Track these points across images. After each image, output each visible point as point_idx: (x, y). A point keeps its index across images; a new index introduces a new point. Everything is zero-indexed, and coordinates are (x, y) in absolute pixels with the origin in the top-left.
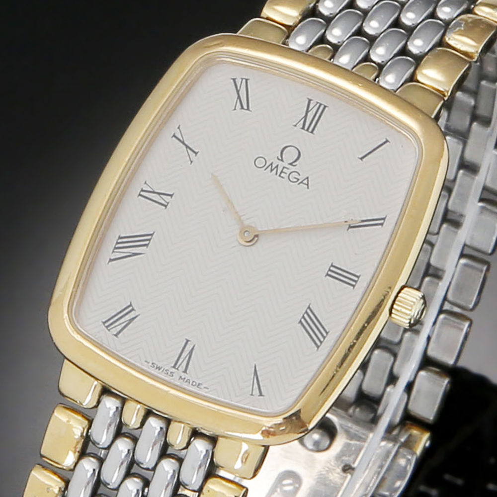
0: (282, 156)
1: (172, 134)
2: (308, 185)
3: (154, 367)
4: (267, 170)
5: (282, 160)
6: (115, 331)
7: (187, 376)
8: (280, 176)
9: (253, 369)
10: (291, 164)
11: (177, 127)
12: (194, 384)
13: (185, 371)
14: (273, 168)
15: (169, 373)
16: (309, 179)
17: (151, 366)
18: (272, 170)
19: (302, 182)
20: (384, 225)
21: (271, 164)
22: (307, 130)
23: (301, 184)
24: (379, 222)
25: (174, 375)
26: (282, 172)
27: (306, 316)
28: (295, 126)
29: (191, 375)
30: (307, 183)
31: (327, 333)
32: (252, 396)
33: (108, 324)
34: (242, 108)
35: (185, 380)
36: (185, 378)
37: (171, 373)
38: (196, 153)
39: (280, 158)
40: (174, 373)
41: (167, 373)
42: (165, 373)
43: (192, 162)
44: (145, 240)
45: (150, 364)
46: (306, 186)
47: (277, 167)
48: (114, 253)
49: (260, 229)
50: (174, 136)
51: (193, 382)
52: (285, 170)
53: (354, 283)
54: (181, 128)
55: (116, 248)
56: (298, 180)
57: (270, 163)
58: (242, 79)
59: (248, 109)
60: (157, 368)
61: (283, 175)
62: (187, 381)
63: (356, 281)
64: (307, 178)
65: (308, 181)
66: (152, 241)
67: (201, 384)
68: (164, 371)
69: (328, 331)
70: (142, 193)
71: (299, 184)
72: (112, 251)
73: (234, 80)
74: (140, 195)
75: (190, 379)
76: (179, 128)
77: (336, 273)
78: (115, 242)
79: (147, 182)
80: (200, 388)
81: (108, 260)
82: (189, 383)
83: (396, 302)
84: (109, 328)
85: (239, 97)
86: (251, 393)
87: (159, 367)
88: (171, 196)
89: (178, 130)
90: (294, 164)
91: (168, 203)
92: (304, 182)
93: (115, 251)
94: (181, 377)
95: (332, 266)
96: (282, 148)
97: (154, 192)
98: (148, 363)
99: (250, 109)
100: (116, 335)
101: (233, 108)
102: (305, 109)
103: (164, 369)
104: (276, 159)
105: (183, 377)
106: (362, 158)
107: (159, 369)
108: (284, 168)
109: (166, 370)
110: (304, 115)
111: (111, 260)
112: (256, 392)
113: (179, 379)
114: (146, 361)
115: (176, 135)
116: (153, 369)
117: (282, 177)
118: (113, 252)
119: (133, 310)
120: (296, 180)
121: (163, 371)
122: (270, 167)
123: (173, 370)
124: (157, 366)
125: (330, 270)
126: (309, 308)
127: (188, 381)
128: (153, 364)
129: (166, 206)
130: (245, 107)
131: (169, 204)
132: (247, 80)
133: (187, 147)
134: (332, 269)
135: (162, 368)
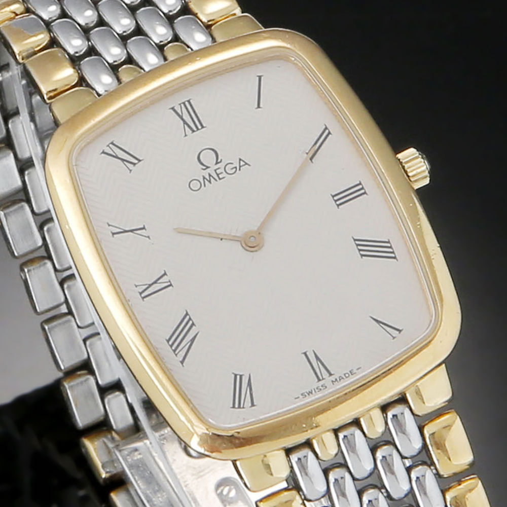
1: (111, 235)
2: (246, 164)
3: (306, 396)
4: (206, 185)
5: (208, 167)
6: (248, 403)
7: (336, 376)
8: (220, 179)
9: (372, 320)
10: (217, 163)
11: (107, 225)
12: (347, 375)
13: (331, 375)
14: (209, 179)
15: (322, 388)
16: (242, 158)
17: (303, 398)
18: (210, 182)
19: (240, 167)
20: (331, 132)
21: (204, 178)
22: (198, 129)
23: (241, 168)
24: (326, 133)
25: (326, 385)
26: (218, 175)
27: (360, 248)
28: (186, 135)
29: (337, 373)
30: (244, 163)
31: (389, 242)
32: (395, 339)
33: (237, 403)
34: (134, 164)
35: (338, 379)
36: (336, 380)
37: (322, 386)
38: (144, 228)
39: (204, 168)
40: (324, 384)
41: (321, 389)
42: (318, 391)
43: (148, 237)
44: (187, 322)
45: (301, 397)
46: (247, 166)
47: (210, 175)
48: (178, 355)
49: (256, 228)
50: (113, 234)
51: (345, 375)
52: (218, 171)
53: (363, 191)
54: (110, 223)
55: (174, 351)
56: (236, 168)
57: (202, 178)
58: (108, 146)
59: (139, 161)
60: (309, 394)
61: (221, 176)
62: (340, 380)
63: (362, 188)
64: (240, 160)
65: (244, 161)
66: (192, 318)
67: (352, 370)
68: (317, 391)
69: (387, 240)
70: (143, 295)
71: (240, 170)
72: (174, 355)
73: (103, 152)
74: (143, 298)
75: (340, 375)
76: (109, 225)
77: (343, 198)
78: (169, 347)
79: (137, 284)
80: (355, 373)
81: (180, 364)
82: (343, 378)
83: (408, 170)
84: (242, 406)
85: (123, 160)
86: (392, 338)
87: (309, 392)
88: (165, 274)
89: (110, 227)
90: (219, 161)
91: (170, 281)
92: (241, 164)
93: (176, 352)
94: (332, 381)
95: (333, 196)
96: (197, 160)
97: (150, 285)
98: (298, 398)
99: (141, 159)
100: (253, 405)
101: (129, 171)
102: (177, 117)
103: (314, 389)
104: (203, 171)
105: (334, 380)
106: (259, 107)
107: (312, 393)
108: (215, 170)
109: (317, 388)
110: (182, 122)
111: (182, 362)
112: (395, 333)
113: (333, 384)
114: (296, 398)
115: (113, 232)
116: (307, 397)
117: (224, 178)
118: (176, 355)
119: (241, 376)
120: (234, 170)
121: (315, 392)
122: (205, 180)
123: (321, 383)
124: (307, 393)
125: (336, 201)
126: (355, 240)
127: (341, 378)
128: (302, 395)
129: (171, 285)
130: (136, 161)
131: (171, 281)
132: (112, 143)
133: (132, 231)
134: (336, 198)
135: (312, 391)
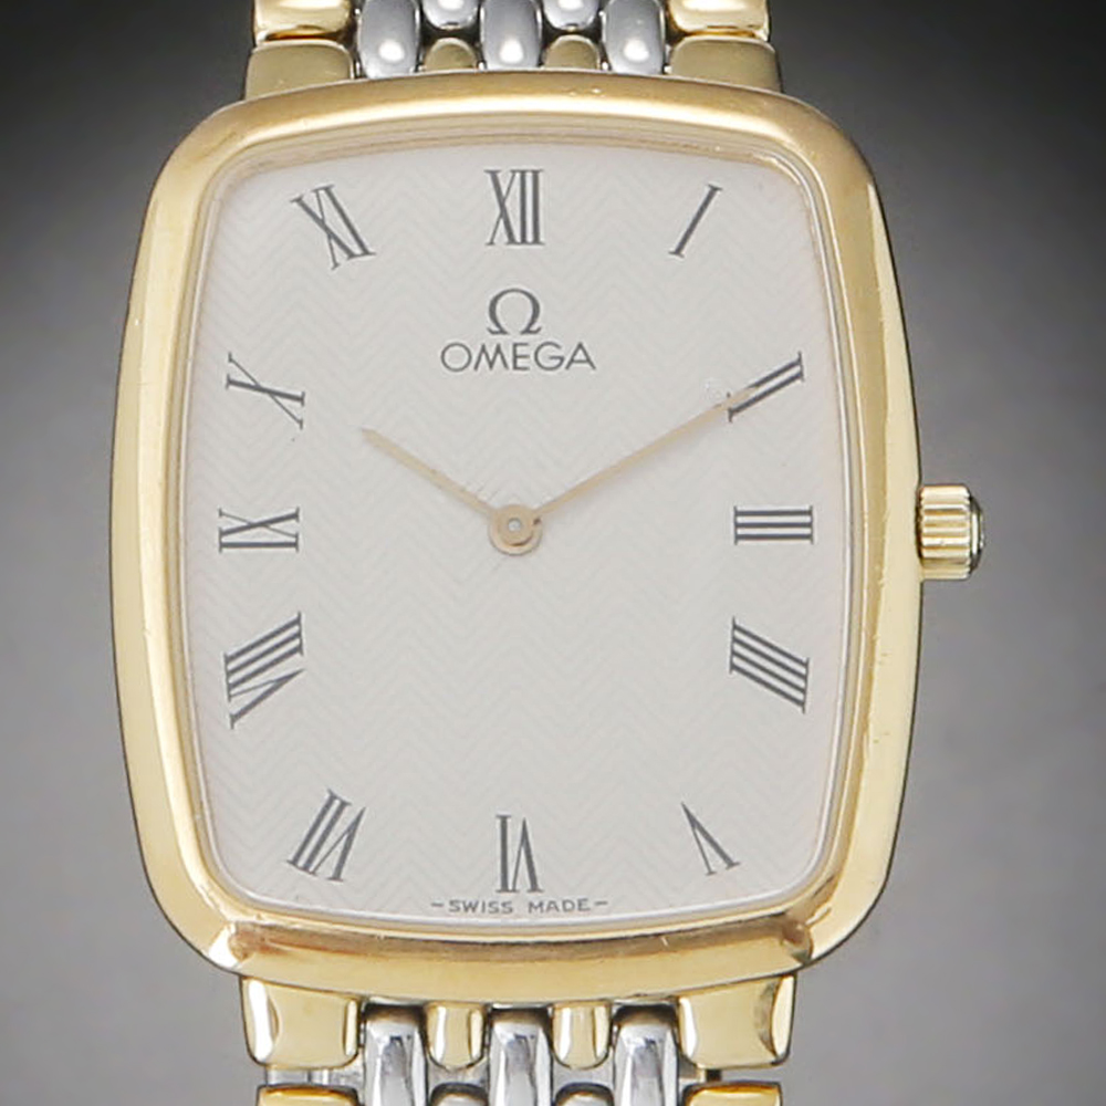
0: (498, 325)
1: (225, 382)
2: (588, 360)
3: (458, 909)
4: (480, 368)
5: (502, 332)
6: (328, 869)
7: (546, 898)
8: (515, 367)
9: (684, 815)
10: (527, 331)
11: (227, 359)
12: (569, 906)
13: (534, 888)
14: (491, 357)
15: (500, 907)
16: (585, 345)
17: (451, 911)
18: (491, 364)
19: (572, 361)
20: (806, 375)
21: (483, 350)
22: (524, 240)
23: (574, 365)
24: (792, 372)
25: (513, 906)
26: (516, 357)
27: (738, 648)
28: (492, 243)
29: (550, 890)
30: (583, 358)
31: (805, 665)
32: (712, 877)
33: (304, 859)
34: (351, 255)
35: (545, 907)
36: (541, 904)
37: (504, 905)
38: (300, 399)
39: (495, 328)
40: (510, 903)
41: (497, 910)
42: (491, 912)
43: (301, 422)
44: (288, 638)
45: (447, 906)
46: (587, 366)
47: (498, 350)
48: (233, 700)
49: (536, 506)
50: (231, 382)
51: (564, 903)
52: (520, 350)
53: (806, 531)
54: (234, 357)
55: (231, 687)
56: (562, 359)
57: (479, 347)
58: (316, 191)
59: (366, 252)
60: (466, 909)
61: (520, 362)
62: (549, 908)
63: (809, 525)
64: (580, 346)
65: (585, 353)
66: (303, 634)
67: (585, 900)
68: (487, 908)
69: (804, 660)
70: (225, 539)
71: (568, 367)
72: (226, 697)
73: (299, 200)
74: (223, 545)
75: (552, 899)
76: (231, 360)
77: (754, 526)
78: (223, 673)
79: (225, 511)
80: (588, 909)
81: (228, 719)
82: (556, 908)
83: (925, 530)
84: (311, 869)
85: (331, 235)
86: (706, 871)
87: (470, 904)
88: (295, 516)
89: (232, 365)
90: (534, 328)
91: (296, 536)
92: (577, 357)
93: (233, 692)
94: (531, 905)
95: (738, 514)
96: (488, 304)
97: (251, 526)
98: (440, 905)
99: (371, 250)
100: (337, 877)
101: (332, 264)
102: (493, 194)
103: (484, 904)
105: (536, 903)
106: (678, 251)
107: (474, 909)
108: (515, 345)
109: (490, 905)
110: (497, 211)
111: (235, 718)
112: (717, 862)
113: (530, 911)
114: (434, 905)
115: (233, 377)
116: (458, 914)
117: (525, 369)
118: (230, 697)
119: (343, 804)
120: (557, 362)
121: (483, 910)
122: (483, 357)
123: (506, 897)
124: (464, 903)
125: (738, 526)
126: (735, 627)
127: (552, 906)
128: (452, 903)
129: (295, 545)
130: (357, 250)
131: (300, 537)
132: (327, 190)
133: (272, 393)
134: (741, 520)
135: (477, 903)
